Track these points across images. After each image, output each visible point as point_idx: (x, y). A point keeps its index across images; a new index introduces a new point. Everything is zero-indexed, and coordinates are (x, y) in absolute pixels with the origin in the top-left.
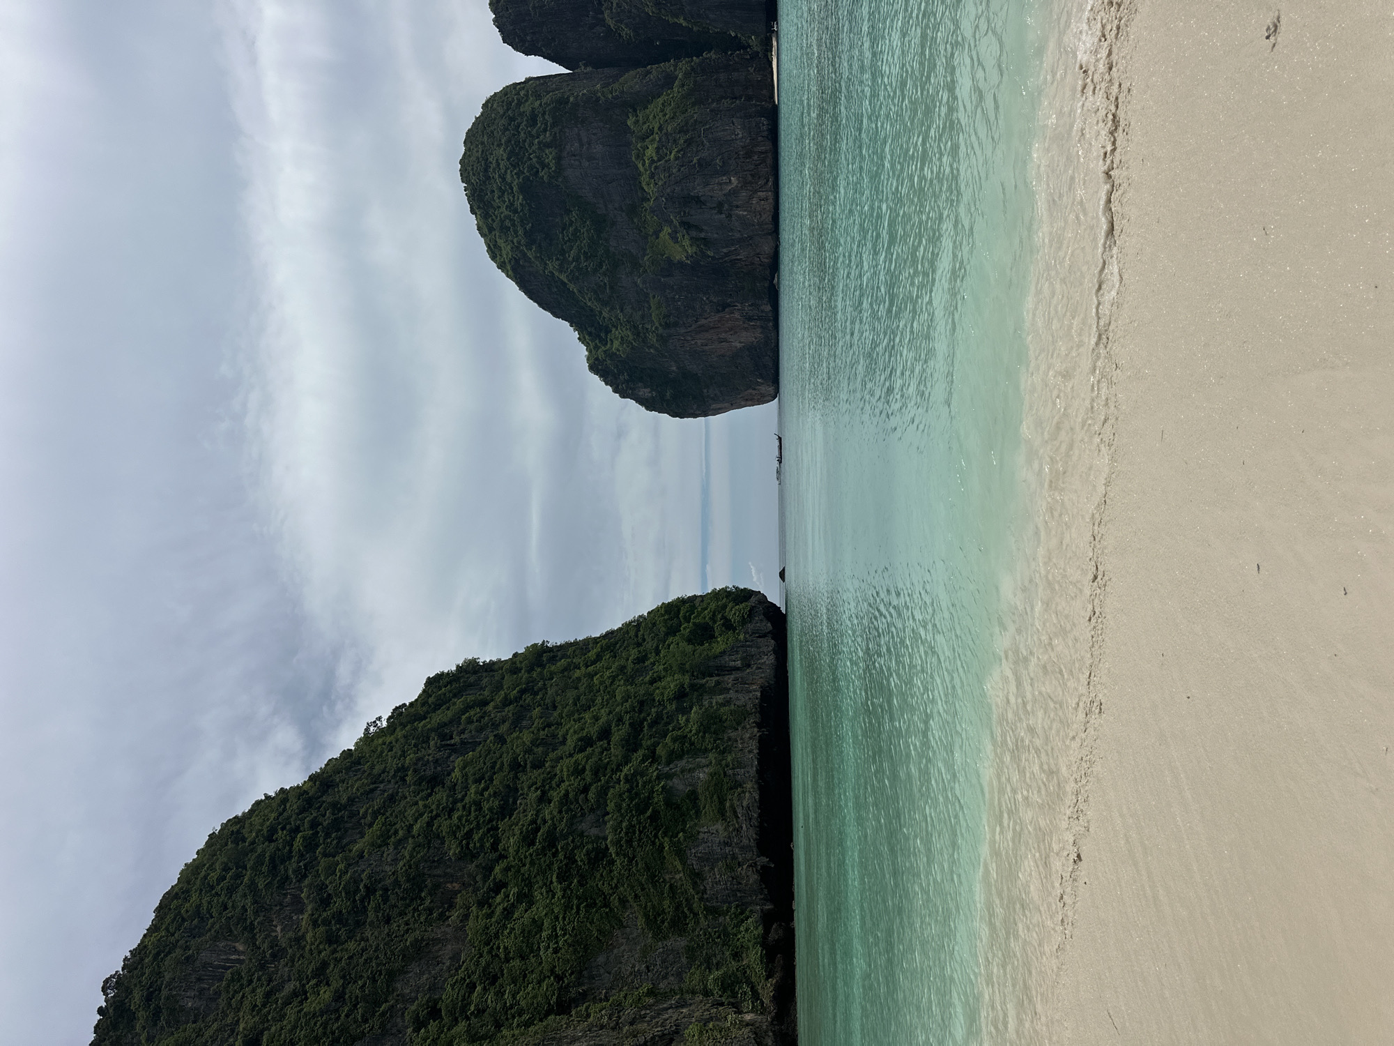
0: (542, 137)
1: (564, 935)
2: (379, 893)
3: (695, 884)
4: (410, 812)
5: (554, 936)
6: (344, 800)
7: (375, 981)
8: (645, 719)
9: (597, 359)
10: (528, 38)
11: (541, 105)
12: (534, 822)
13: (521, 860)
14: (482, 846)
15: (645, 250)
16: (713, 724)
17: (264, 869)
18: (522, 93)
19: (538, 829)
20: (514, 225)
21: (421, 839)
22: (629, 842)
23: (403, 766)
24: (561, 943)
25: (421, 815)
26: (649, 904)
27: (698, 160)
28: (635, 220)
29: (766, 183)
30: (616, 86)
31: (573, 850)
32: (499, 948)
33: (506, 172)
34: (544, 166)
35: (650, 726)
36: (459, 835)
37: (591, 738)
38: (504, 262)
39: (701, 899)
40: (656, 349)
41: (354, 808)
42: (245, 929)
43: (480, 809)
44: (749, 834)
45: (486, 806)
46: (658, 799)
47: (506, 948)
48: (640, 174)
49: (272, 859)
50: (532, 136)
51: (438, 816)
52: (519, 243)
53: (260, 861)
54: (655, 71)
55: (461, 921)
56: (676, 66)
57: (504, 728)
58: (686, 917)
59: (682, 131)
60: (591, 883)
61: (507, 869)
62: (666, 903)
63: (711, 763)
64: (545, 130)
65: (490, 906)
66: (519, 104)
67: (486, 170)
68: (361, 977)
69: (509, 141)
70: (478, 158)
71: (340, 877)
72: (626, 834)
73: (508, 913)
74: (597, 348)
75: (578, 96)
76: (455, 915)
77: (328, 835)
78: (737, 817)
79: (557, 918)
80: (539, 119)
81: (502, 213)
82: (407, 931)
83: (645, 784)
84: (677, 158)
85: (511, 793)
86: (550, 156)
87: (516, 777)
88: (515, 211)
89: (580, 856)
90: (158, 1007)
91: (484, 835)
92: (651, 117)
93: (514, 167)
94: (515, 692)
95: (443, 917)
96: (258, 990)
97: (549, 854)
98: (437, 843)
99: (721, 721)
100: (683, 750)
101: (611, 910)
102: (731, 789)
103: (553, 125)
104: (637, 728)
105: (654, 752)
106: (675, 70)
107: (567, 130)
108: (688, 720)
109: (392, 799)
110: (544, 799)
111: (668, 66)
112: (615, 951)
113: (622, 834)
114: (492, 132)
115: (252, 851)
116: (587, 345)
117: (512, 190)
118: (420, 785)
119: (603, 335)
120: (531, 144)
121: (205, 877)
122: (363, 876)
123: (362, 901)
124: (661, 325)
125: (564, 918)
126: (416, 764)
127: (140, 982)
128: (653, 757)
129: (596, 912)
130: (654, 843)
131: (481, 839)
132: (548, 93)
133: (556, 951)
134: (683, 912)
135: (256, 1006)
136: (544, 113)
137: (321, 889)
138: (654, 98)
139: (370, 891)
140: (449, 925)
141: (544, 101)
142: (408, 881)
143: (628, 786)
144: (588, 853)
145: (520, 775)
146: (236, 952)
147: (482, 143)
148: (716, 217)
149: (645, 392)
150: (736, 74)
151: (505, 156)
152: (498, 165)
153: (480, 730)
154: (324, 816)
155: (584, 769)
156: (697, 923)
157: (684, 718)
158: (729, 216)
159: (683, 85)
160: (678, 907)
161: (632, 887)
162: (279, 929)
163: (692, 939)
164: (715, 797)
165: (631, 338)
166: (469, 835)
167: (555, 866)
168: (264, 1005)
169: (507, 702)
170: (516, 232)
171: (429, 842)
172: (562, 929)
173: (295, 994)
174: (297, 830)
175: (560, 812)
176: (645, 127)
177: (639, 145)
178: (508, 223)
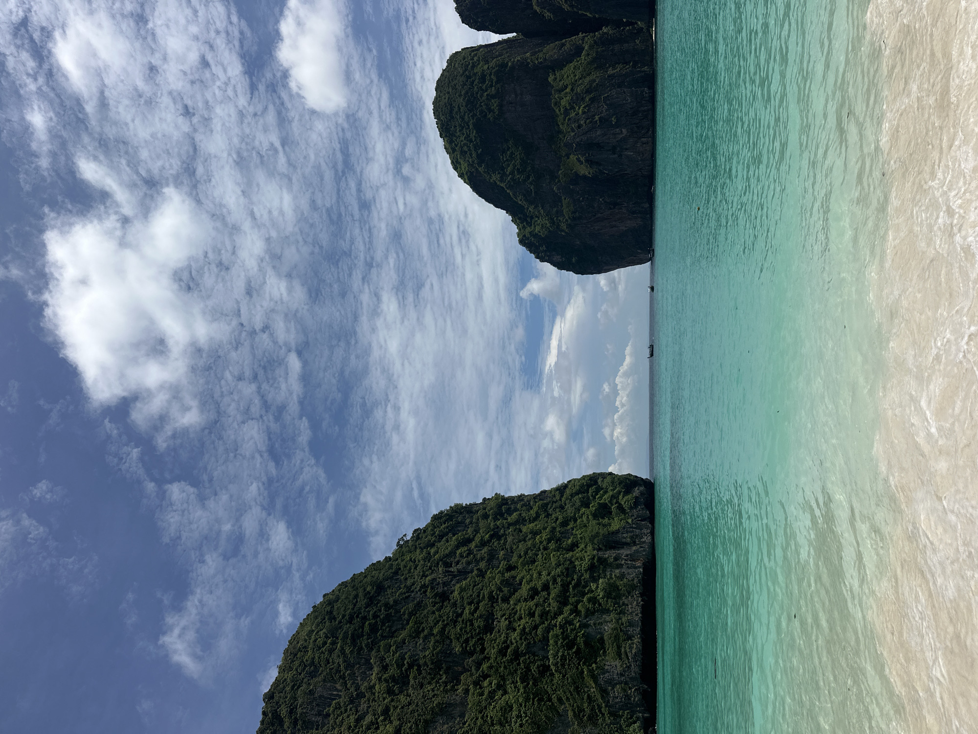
0: (489, 90)
1: (526, 716)
2: (416, 668)
3: (602, 697)
4: (431, 619)
5: (519, 716)
6: (391, 601)
7: (417, 725)
8: (570, 583)
9: (524, 236)
10: (479, 20)
11: (488, 68)
12: (505, 642)
13: (498, 663)
14: (475, 649)
15: (559, 166)
16: (613, 592)
17: (349, 641)
18: (475, 59)
19: (507, 647)
20: (469, 150)
21: (438, 638)
22: (563, 665)
23: (425, 584)
24: (524, 722)
25: (438, 622)
26: (575, 705)
27: (600, 118)
28: (553, 147)
29: (647, 132)
30: (541, 55)
31: (529, 663)
32: (487, 716)
33: (464, 115)
34: (490, 111)
35: (574, 588)
36: (462, 640)
37: (537, 589)
38: (463, 173)
39: (606, 706)
40: (566, 232)
41: (397, 607)
42: (340, 677)
43: (472, 625)
44: (635, 669)
45: (476, 625)
46: (580, 641)
47: (491, 717)
48: (557, 116)
49: (353, 635)
50: (482, 90)
51: (447, 624)
52: (473, 162)
53: (345, 637)
54: (569, 43)
55: (464, 693)
56: (583, 39)
57: (482, 565)
58: (597, 716)
59: (588, 91)
60: (540, 685)
61: (491, 667)
62: (586, 705)
63: (612, 621)
64: (491, 86)
65: (481, 688)
66: (473, 67)
67: (451, 112)
68: (410, 722)
69: (467, 93)
70: (445, 104)
71: (393, 655)
72: (561, 660)
73: (492, 694)
74: (524, 227)
75: (514, 61)
76: (460, 689)
77: (383, 624)
78: (628, 659)
79: (521, 705)
80: (488, 77)
81: (462, 141)
82: (434, 696)
83: (572, 630)
84: (584, 113)
85: (489, 617)
86: (495, 103)
87: (492, 606)
88: (471, 141)
89: (534, 668)
90: (296, 718)
91: (476, 642)
92: (565, 76)
93: (470, 111)
94: (487, 536)
95: (454, 689)
96: (351, 717)
97: (515, 663)
98: (448, 642)
99: (618, 589)
100: (594, 609)
101: (552, 703)
102: (625, 640)
103: (497, 82)
104: (565, 587)
105: (576, 607)
106: (583, 43)
107: (506, 86)
108: (597, 587)
109: (419, 605)
110: (511, 628)
111: (577, 39)
112: (556, 730)
113: (559, 660)
114: (455, 85)
115: (340, 628)
116: (518, 225)
117: (469, 126)
118: (435, 598)
119: (529, 219)
120: (482, 96)
121: (315, 641)
122: (406, 656)
123: (406, 671)
124: (569, 218)
125: (525, 706)
126: (432, 583)
127: (285, 702)
128: (575, 611)
129: (544, 705)
130: (577, 668)
131: (474, 645)
132: (493, 58)
133: (521, 726)
134: (596, 712)
135: (350, 726)
136: (490, 75)
137: (382, 660)
138: (567, 63)
139: (411, 666)
140: (457, 695)
141: (491, 64)
142: (432, 663)
143: (561, 630)
144: (538, 667)
145: (495, 605)
146: (337, 690)
147: (448, 93)
148: (611, 156)
149: (557, 258)
150: (627, 45)
151: (464, 104)
152: (459, 109)
153: (469, 563)
154: (380, 611)
155: (534, 613)
156: (604, 720)
157: (595, 586)
158: (620, 156)
159: (588, 55)
160: (593, 709)
161: (565, 693)
162: (359, 678)
163: (601, 730)
164: (615, 644)
165: (548, 225)
166: (467, 641)
167: (519, 672)
168: (355, 726)
169: (483, 544)
170: (471, 155)
171: (443, 641)
172: (524, 713)
173: (372, 723)
174: (365, 618)
175: (521, 639)
176: (561, 83)
177: (556, 96)
178: (465, 148)
